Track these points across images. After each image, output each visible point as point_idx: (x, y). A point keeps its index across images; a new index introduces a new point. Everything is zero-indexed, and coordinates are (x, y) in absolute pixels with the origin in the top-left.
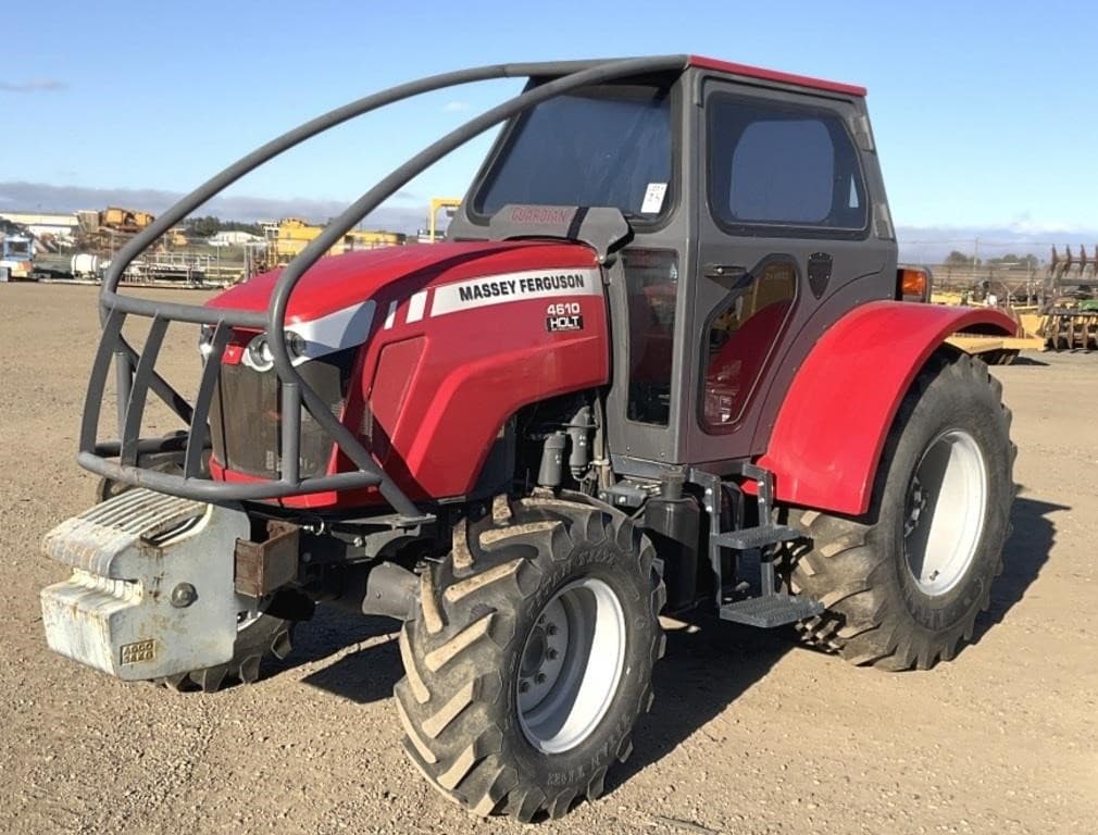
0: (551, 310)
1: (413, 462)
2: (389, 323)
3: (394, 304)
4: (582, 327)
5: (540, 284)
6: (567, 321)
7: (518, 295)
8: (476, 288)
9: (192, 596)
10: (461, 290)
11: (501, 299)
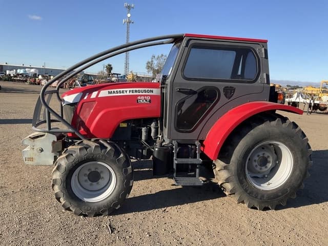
0: (139, 98)
1: (91, 129)
2: (85, 98)
3: (88, 94)
4: (150, 102)
5: (136, 91)
6: (145, 101)
7: (128, 93)
8: (114, 91)
9: (42, 150)
10: (109, 92)
11: (122, 94)
